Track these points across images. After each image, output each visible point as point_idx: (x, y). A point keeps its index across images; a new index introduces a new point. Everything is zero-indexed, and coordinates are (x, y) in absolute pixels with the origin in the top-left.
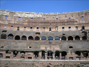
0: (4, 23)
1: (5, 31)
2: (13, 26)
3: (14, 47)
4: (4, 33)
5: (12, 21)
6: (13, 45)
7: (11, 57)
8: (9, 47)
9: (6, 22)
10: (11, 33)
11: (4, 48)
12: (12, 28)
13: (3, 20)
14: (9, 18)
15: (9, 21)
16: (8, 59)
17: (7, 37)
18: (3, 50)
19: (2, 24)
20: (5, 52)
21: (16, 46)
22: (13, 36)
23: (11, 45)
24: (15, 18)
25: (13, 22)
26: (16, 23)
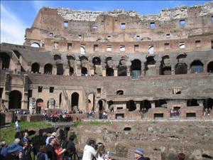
0: (179, 38)
1: (184, 56)
2: (199, 41)
3: (204, 91)
4: (181, 59)
5: (197, 28)
6: (202, 87)
7: (197, 115)
8: (194, 91)
9: (184, 34)
10: (196, 58)
11: (182, 96)
12: (198, 45)
13: (175, 31)
14: (190, 22)
15: (191, 30)
16: (191, 119)
17: (188, 68)
18: (179, 100)
19: (174, 40)
20: (185, 104)
21: (207, 89)
22: (202, 65)
23: (196, 87)
24: (203, 20)
25: (200, 32)
26: (206, 31)
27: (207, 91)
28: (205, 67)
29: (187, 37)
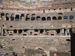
0: (33, 8)
1: (34, 14)
2: (39, 10)
3: (40, 27)
4: (33, 16)
5: (39, 5)
6: (40, 25)
7: (38, 35)
8: (37, 27)
9: (35, 7)
10: (38, 16)
11: (33, 28)
12: (39, 11)
13: (32, 6)
14: (37, 3)
15: (37, 6)
17: (35, 19)
18: (32, 30)
19: (31, 9)
20: (34, 31)
21: (41, 26)
22: (40, 18)
23: (38, 25)
24: (41, 3)
25: (40, 7)
26: (42, 7)
27: (41, 27)
28: (41, 19)
29: (35, 8)
